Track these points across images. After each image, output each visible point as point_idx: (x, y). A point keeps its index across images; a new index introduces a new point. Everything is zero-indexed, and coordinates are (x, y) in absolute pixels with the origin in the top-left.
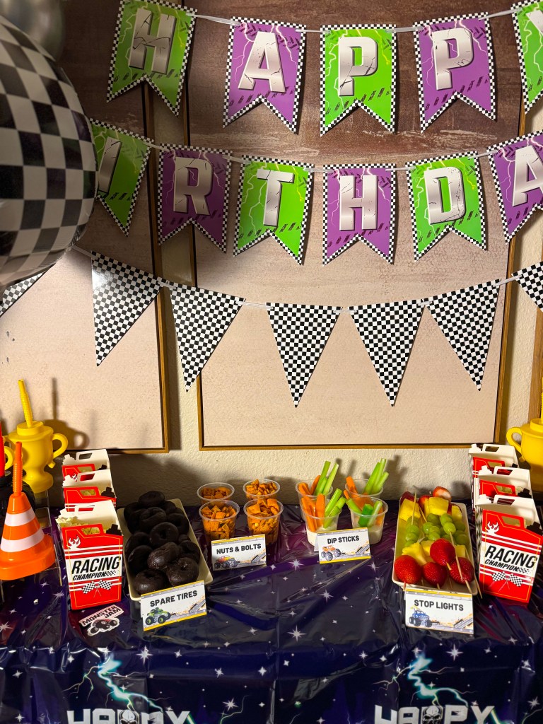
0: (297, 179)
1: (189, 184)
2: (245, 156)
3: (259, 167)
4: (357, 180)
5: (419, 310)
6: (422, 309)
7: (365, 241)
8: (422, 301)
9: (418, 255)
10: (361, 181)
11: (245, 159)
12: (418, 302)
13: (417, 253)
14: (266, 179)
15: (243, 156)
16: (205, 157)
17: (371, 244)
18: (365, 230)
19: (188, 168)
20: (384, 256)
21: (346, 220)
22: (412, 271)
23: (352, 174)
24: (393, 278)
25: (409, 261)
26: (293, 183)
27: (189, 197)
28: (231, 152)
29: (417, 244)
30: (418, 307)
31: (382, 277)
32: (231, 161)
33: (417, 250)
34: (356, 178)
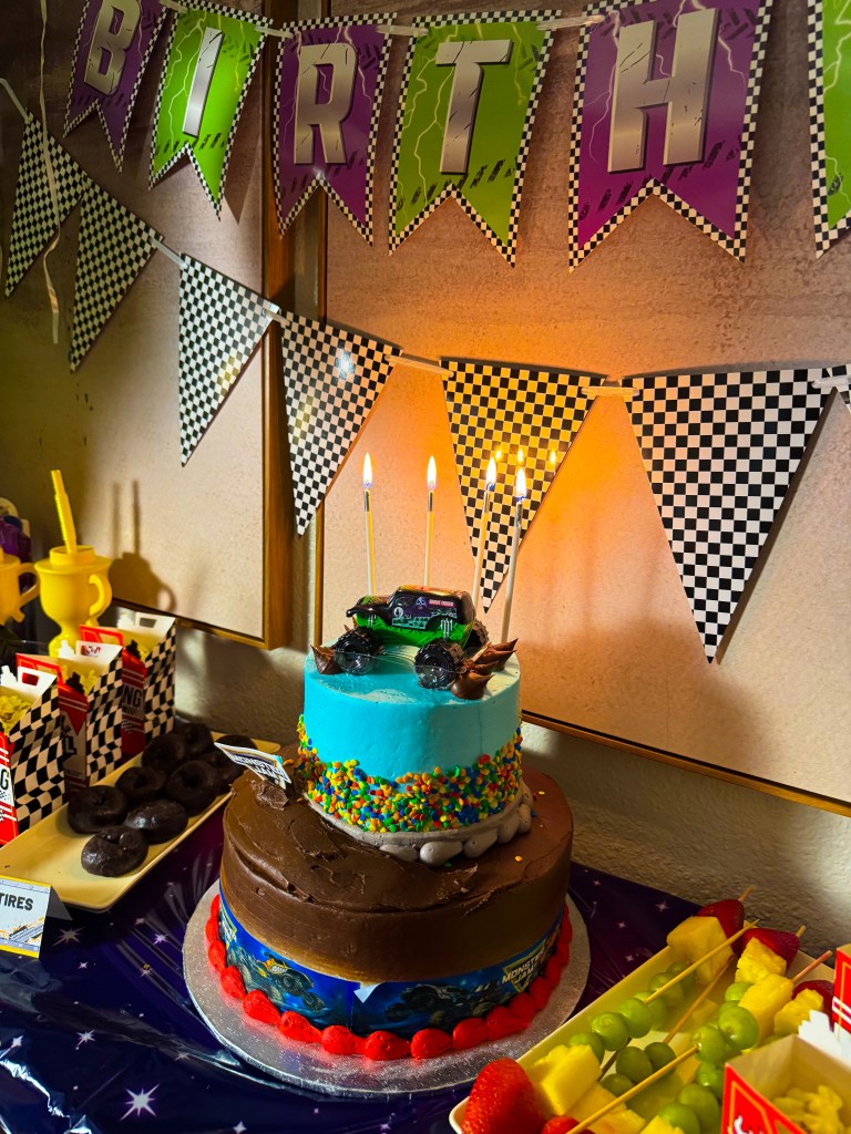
0: (517, 52)
1: (317, 103)
2: (418, 20)
3: (442, 40)
4: (662, 32)
5: (813, 401)
6: (826, 400)
7: (671, 198)
8: (825, 374)
9: (826, 236)
10: (673, 30)
11: (417, 25)
12: (814, 375)
13: (825, 227)
14: (454, 65)
15: (415, 20)
16: (347, 37)
17: (685, 206)
18: (671, 167)
19: (318, 66)
20: (722, 237)
21: (624, 144)
22: (807, 283)
23: (651, 17)
24: (747, 305)
25: (800, 254)
26: (508, 63)
27: (315, 127)
28: (395, 15)
29: (824, 200)
30: (812, 390)
31: (719, 301)
32: (390, 36)
33: (825, 218)
34: (658, 28)
